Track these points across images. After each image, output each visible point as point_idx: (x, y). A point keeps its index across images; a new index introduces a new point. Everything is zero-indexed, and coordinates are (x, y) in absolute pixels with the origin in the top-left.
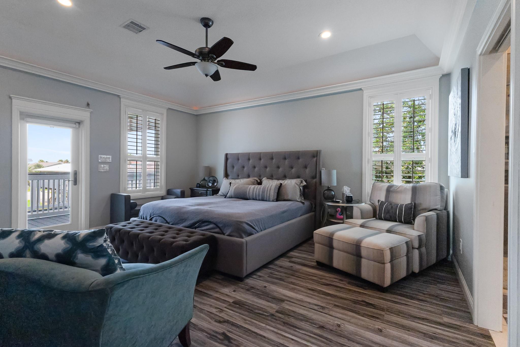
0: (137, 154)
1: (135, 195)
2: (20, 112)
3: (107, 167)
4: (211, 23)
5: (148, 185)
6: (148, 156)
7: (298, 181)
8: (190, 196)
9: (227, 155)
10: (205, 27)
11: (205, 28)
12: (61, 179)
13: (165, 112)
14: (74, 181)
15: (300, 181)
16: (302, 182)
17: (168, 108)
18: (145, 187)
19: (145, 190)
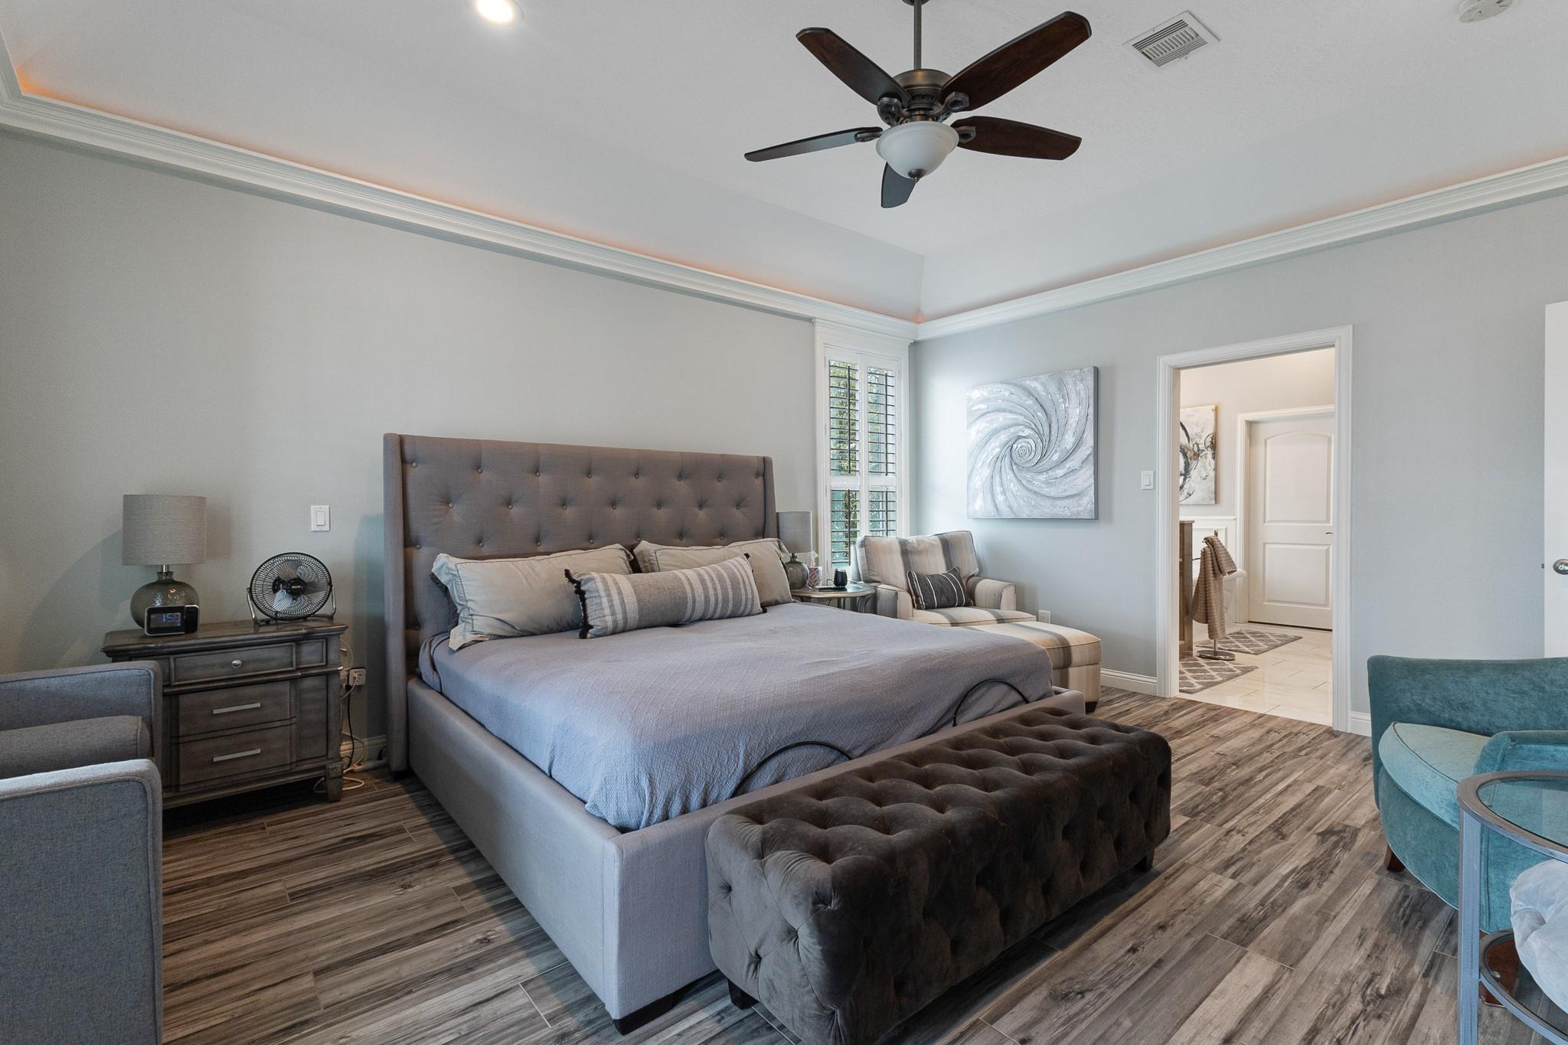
10: (913, 5)
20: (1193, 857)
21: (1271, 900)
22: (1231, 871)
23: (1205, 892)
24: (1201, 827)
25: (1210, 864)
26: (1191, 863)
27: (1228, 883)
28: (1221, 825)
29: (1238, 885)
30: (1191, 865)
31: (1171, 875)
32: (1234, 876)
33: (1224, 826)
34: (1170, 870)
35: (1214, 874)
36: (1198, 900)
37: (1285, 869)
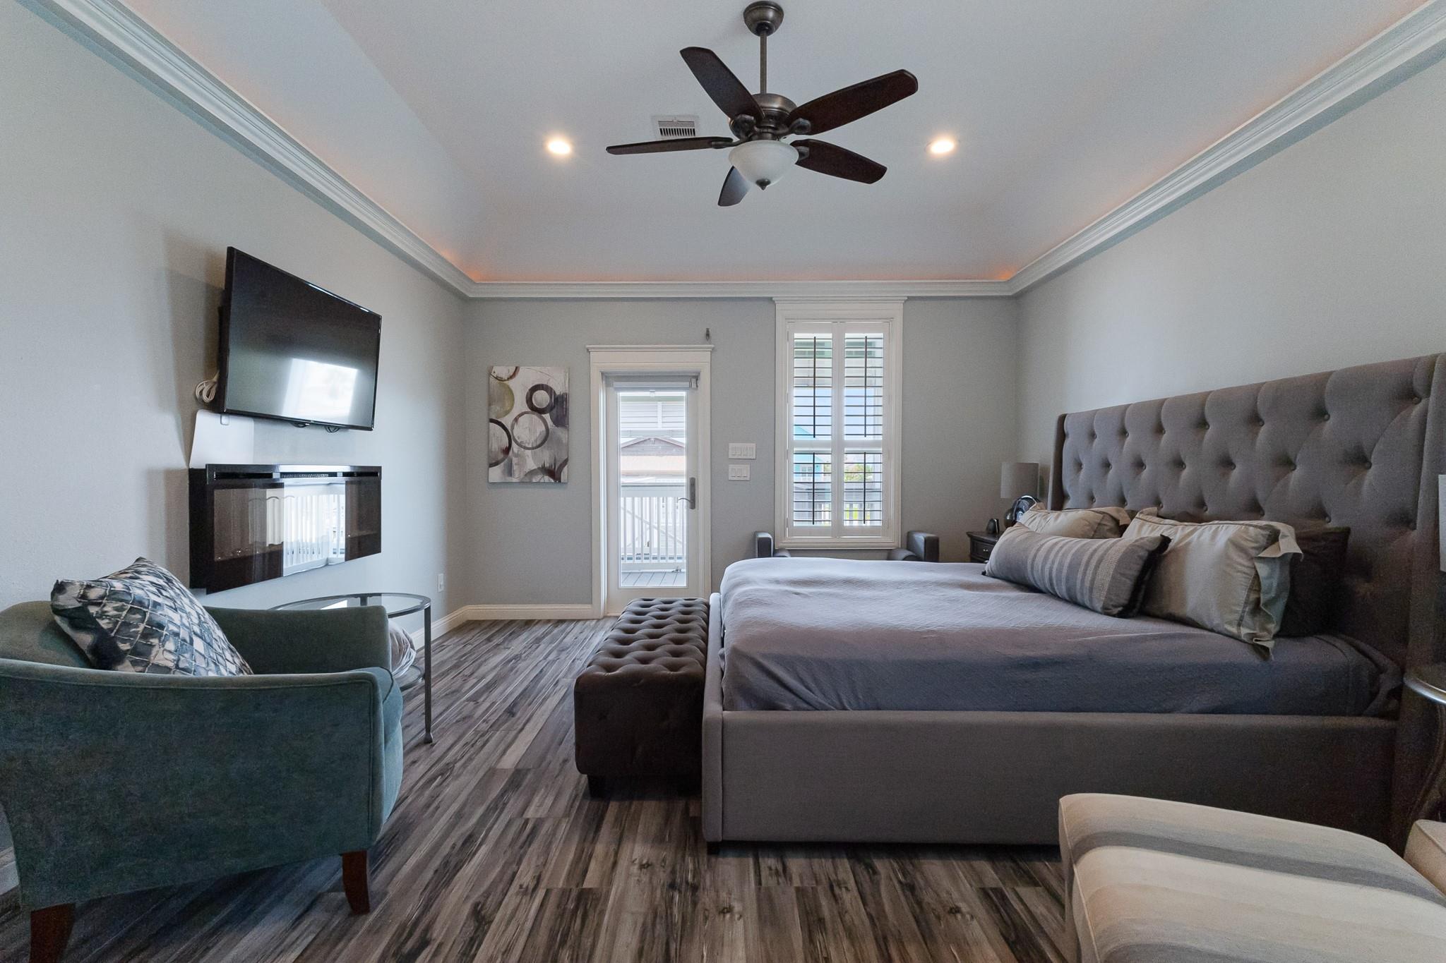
0: (814, 435)
1: (806, 541)
2: (602, 373)
3: (744, 471)
4: (771, 14)
5: (846, 516)
6: (846, 438)
7: (1251, 530)
8: (969, 558)
9: (1062, 419)
10: (759, 35)
11: (758, 38)
12: (646, 496)
13: (897, 310)
14: (689, 499)
15: (1261, 535)
16: (1274, 537)
17: (908, 297)
18: (837, 520)
19: (838, 527)
20: (564, 827)
21: (498, 810)
22: (529, 826)
23: (546, 797)
24: (568, 879)
25: (546, 827)
26: (563, 820)
27: (530, 813)
28: (548, 892)
29: (522, 815)
30: (562, 817)
31: (574, 801)
32: (527, 821)
33: (544, 891)
34: (577, 804)
35: (543, 816)
36: (549, 788)
37: (484, 850)
